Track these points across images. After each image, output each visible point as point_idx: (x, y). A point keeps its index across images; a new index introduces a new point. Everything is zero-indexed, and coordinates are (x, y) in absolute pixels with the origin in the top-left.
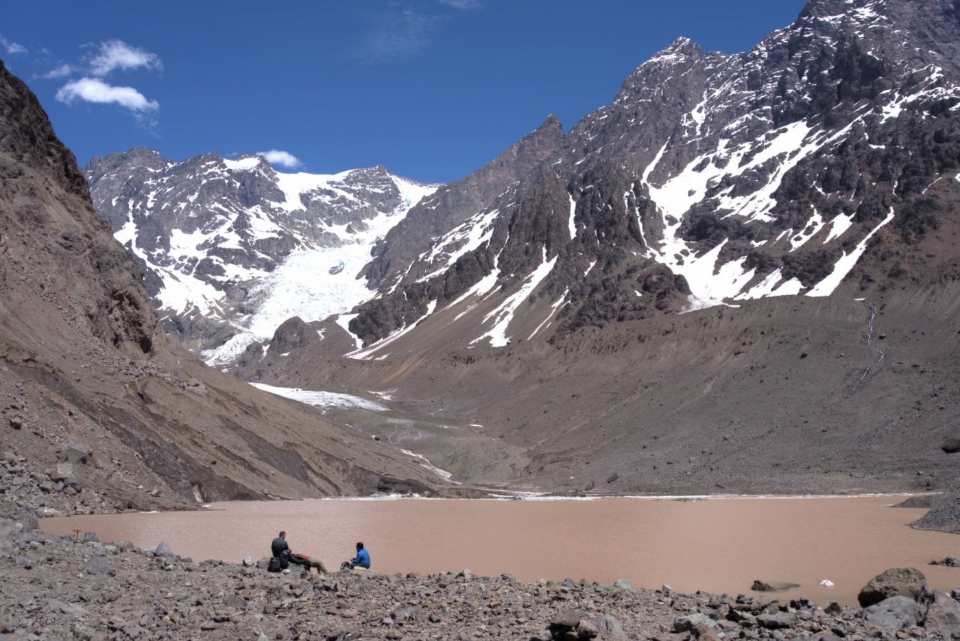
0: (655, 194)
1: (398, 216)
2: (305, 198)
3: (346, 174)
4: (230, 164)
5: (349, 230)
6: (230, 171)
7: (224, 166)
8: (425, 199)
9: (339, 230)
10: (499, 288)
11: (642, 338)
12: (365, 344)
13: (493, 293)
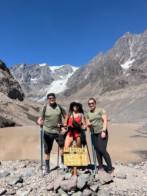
0: (122, 65)
1: (73, 73)
2: (55, 71)
3: (62, 66)
4: (40, 65)
5: (64, 76)
6: (41, 66)
7: (39, 66)
8: (77, 70)
9: (62, 77)
10: (91, 85)
11: (118, 93)
12: (67, 97)
13: (90, 86)
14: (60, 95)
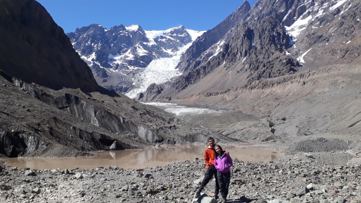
1: (190, 44)
2: (156, 40)
3: (170, 30)
5: (172, 51)
6: (128, 31)
7: (126, 29)
8: (199, 37)
9: (169, 51)
10: (226, 68)
11: (279, 83)
12: (179, 91)
13: (223, 70)
14: (167, 87)
